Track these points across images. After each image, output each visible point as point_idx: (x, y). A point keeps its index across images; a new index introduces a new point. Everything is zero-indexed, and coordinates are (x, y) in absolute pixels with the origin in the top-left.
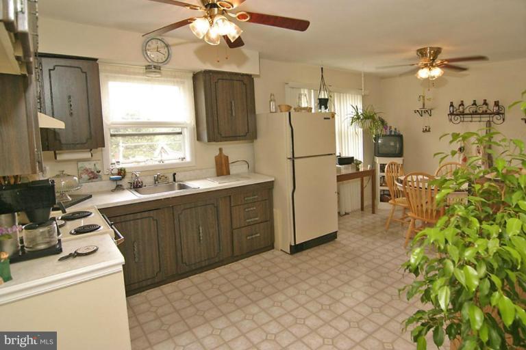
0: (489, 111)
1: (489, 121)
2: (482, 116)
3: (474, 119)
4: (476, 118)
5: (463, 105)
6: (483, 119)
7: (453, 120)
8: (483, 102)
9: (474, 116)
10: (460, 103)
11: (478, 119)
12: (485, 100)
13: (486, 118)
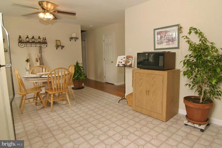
0: (36, 42)
1: (40, 47)
2: (36, 44)
3: (32, 45)
4: (33, 45)
5: (28, 38)
6: (37, 46)
7: (20, 45)
8: (38, 37)
9: (32, 44)
10: (26, 37)
11: (35, 45)
12: (39, 37)
13: (38, 45)
